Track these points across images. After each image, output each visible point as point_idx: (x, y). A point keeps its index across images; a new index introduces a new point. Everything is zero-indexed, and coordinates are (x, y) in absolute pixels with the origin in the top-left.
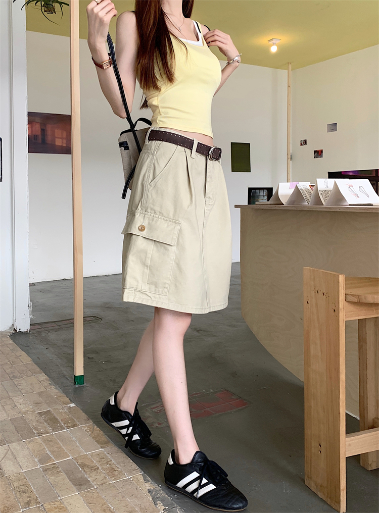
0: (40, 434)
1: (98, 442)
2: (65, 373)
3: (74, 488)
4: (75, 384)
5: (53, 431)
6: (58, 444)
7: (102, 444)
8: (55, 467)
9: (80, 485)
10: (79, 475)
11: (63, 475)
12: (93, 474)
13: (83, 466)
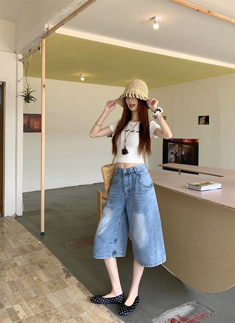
0: (29, 253)
1: (48, 254)
2: (37, 232)
3: (40, 269)
4: (41, 235)
5: (33, 251)
6: (35, 255)
7: (50, 255)
8: (34, 263)
9: (42, 268)
10: (42, 265)
11: (37, 265)
12: (46, 265)
13: (43, 262)
